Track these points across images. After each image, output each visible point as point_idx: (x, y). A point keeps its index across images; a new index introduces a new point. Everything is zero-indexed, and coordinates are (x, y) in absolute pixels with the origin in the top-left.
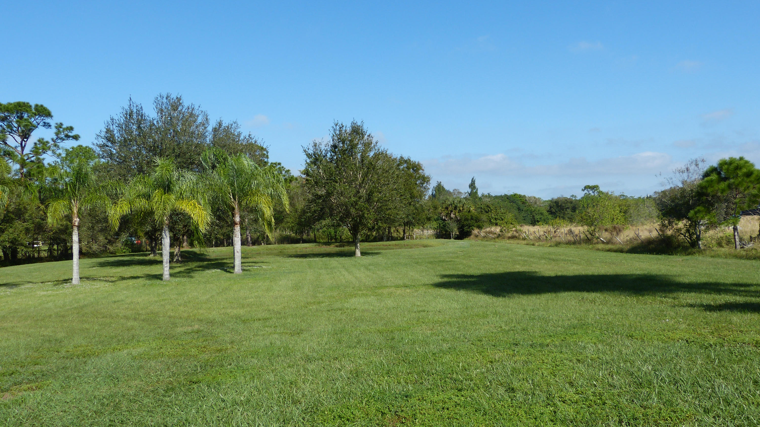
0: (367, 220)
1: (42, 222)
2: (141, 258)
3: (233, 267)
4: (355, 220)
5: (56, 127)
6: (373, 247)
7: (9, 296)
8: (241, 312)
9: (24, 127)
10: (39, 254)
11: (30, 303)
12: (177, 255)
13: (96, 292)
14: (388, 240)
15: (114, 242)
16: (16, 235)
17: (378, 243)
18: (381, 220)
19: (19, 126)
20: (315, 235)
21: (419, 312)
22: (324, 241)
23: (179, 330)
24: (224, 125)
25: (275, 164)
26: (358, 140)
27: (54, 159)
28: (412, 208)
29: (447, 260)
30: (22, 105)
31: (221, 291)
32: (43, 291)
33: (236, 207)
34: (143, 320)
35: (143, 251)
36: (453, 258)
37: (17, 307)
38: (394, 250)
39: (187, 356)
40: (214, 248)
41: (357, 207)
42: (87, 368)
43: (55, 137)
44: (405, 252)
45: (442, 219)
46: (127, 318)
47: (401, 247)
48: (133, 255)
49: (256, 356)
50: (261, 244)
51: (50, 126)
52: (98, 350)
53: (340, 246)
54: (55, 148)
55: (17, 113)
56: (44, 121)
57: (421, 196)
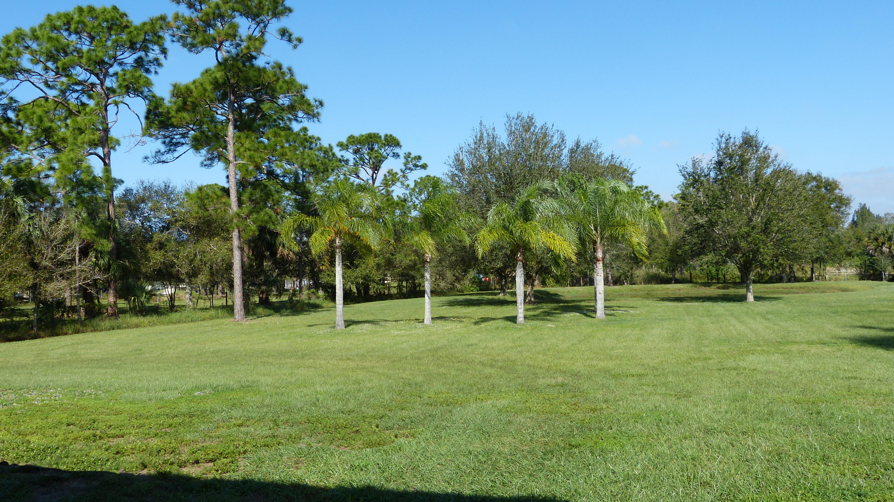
0: (763, 255)
1: (391, 257)
2: (490, 297)
3: (595, 311)
4: (747, 256)
5: (405, 157)
6: (769, 290)
7: (365, 334)
8: (610, 365)
9: (374, 158)
10: (389, 291)
11: (386, 342)
12: (529, 294)
13: (448, 334)
14: (789, 281)
15: (461, 279)
16: (368, 272)
17: (776, 285)
18: (782, 255)
19: (370, 158)
20: (691, 274)
21: (849, 378)
22: (703, 281)
23: (541, 381)
24: (582, 145)
25: (641, 187)
26: (751, 154)
27: (403, 191)
28: (824, 239)
29: (881, 309)
30: (372, 136)
31: (583, 338)
32: (397, 330)
33: (599, 240)
34: (501, 368)
35: (492, 290)
36: (889, 307)
37: (374, 346)
38: (800, 295)
39: (557, 413)
40: (569, 288)
41: (749, 239)
42: (454, 419)
43: (404, 168)
44: (816, 297)
45: (868, 254)
46: (482, 363)
47: (808, 290)
48: (482, 294)
49: (640, 421)
50: (624, 284)
51: (399, 156)
52: (460, 399)
53: (723, 288)
54: (404, 179)
55: (369, 145)
56: (394, 151)
57: (837, 224)
